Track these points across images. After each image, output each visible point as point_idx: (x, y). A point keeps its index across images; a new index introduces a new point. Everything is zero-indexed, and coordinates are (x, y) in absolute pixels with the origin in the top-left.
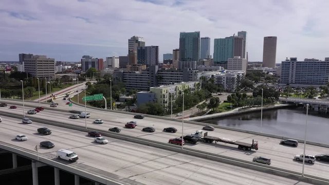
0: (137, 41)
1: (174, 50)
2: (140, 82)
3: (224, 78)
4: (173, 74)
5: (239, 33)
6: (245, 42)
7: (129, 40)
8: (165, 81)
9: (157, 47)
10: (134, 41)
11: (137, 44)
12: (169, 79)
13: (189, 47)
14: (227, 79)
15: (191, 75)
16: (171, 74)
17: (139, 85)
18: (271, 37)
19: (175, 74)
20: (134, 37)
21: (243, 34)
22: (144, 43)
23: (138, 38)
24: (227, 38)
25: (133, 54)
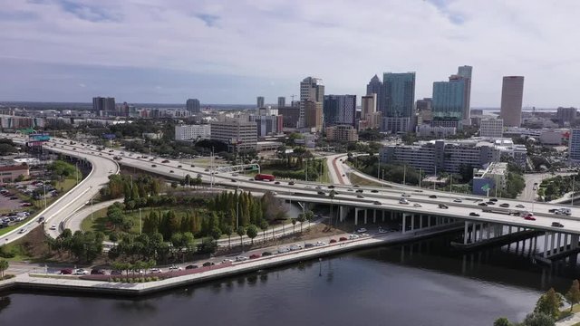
0: (314, 85)
4: (465, 152)
7: (302, 84)
10: (309, 85)
11: (315, 89)
14: (515, 156)
18: (516, 77)
19: (469, 152)
21: (467, 71)
22: (323, 88)
23: (316, 79)
25: (315, 106)
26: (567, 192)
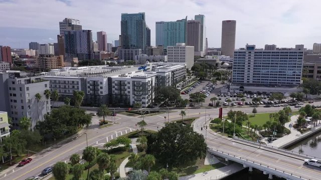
0: (70, 25)
3: (129, 83)
5: (196, 16)
7: (60, 23)
9: (89, 31)
10: (66, 24)
11: (70, 28)
13: (132, 32)
14: (134, 85)
18: (230, 21)
20: (66, 19)
21: (200, 18)
23: (71, 20)
24: (178, 21)
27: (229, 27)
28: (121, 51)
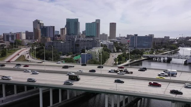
0: (39, 23)
1: (61, 29)
2: (64, 48)
4: (85, 43)
6: (100, 25)
7: (33, 22)
8: (80, 47)
10: (36, 23)
11: (39, 24)
12: (83, 46)
13: (72, 27)
14: (109, 45)
15: (97, 43)
16: (84, 43)
17: (63, 49)
19: (87, 43)
20: (37, 20)
22: (43, 24)
23: (39, 21)
24: (92, 23)
25: (38, 31)
26: (128, 59)
27: (113, 26)
28: (67, 36)
